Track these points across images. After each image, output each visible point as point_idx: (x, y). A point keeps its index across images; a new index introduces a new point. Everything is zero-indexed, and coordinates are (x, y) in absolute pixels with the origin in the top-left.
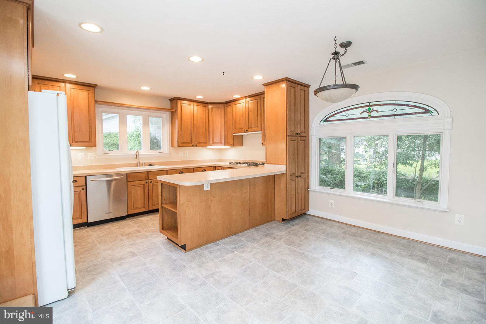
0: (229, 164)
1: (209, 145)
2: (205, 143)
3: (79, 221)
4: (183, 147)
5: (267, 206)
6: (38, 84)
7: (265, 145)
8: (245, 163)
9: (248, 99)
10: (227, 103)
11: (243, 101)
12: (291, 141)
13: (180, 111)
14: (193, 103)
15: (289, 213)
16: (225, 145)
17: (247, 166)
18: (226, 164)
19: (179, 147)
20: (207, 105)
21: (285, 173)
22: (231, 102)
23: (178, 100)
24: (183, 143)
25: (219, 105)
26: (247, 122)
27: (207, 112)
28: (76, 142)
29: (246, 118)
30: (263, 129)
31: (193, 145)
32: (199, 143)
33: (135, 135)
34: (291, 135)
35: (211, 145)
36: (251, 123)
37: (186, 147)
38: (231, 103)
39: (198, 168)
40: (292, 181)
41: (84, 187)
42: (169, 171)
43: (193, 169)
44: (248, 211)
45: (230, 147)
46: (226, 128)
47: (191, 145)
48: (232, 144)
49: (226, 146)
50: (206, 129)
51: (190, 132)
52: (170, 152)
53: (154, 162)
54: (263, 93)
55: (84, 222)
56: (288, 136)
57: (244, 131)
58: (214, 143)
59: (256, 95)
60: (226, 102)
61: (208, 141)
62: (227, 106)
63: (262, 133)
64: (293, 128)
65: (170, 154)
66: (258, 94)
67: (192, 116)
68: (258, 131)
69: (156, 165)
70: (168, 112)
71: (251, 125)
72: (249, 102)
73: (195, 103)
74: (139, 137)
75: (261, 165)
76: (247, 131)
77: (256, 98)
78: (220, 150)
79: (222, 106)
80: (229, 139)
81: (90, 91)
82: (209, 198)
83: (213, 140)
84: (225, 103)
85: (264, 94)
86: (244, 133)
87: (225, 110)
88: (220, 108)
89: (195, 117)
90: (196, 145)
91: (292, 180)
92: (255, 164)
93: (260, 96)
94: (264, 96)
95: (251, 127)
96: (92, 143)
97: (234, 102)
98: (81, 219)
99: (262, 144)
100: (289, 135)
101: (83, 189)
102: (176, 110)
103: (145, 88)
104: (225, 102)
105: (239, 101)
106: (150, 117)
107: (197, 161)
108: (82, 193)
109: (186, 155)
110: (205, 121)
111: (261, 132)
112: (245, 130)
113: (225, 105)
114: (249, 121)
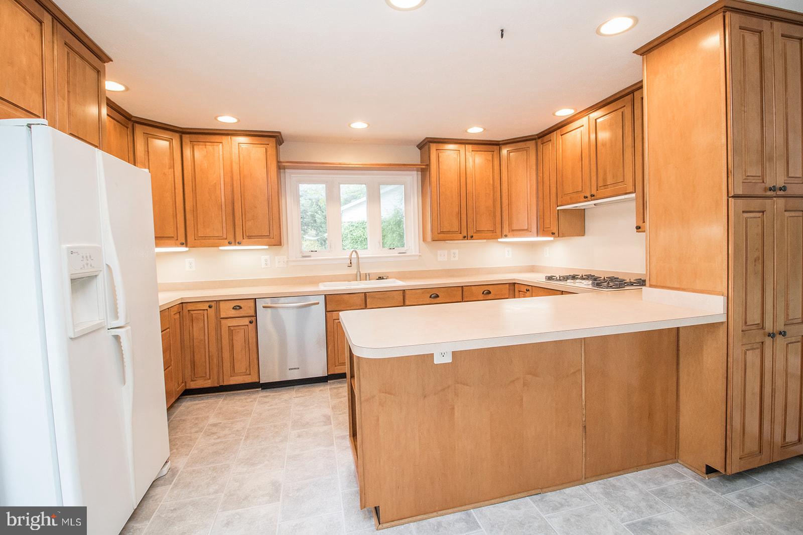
0: (544, 280)
1: (502, 237)
2: (493, 231)
3: (246, 379)
4: (447, 242)
5: (650, 415)
6: (191, 142)
7: (644, 231)
8: (588, 277)
9: (595, 115)
10: (543, 137)
11: (584, 121)
12: (746, 215)
13: (435, 166)
14: (463, 146)
15: (735, 454)
16: (538, 235)
17: (590, 287)
18: (538, 279)
19: (433, 241)
20: (495, 147)
21: (722, 323)
22: (550, 132)
23: (431, 144)
24: (442, 232)
25: (525, 143)
26: (594, 174)
27: (496, 163)
28: (249, 237)
29: (590, 164)
30: (639, 187)
31: (465, 237)
32: (478, 231)
33: (393, 223)
34: (747, 193)
35: (506, 236)
36: (605, 174)
37: (451, 242)
38: (552, 133)
39: (473, 287)
40: (747, 350)
41: (253, 319)
42: (407, 292)
43: (460, 289)
44: (581, 428)
45: (552, 239)
46: (541, 195)
47: (461, 236)
48: (555, 231)
49: (540, 236)
50: (494, 201)
51: (456, 209)
52: (419, 253)
53: (388, 272)
54: (639, 87)
55: (254, 381)
56: (734, 197)
57: (586, 197)
58: (513, 230)
59: (618, 96)
60: (540, 133)
61: (499, 226)
62: (542, 144)
63: (637, 198)
64: (754, 171)
65: (420, 256)
66: (623, 93)
67: (463, 175)
68: (626, 194)
69: (391, 278)
70: (416, 172)
71: (605, 180)
72: (598, 121)
73: (469, 147)
74: (399, 227)
75: (632, 284)
76: (592, 196)
77: (619, 103)
78: (533, 245)
79: (531, 144)
80: (547, 221)
81: (268, 144)
82: (449, 387)
83: (510, 224)
84: (539, 138)
85: (641, 87)
86: (586, 201)
87: (540, 153)
88: (526, 150)
89: (468, 176)
90: (472, 237)
91: (749, 347)
92: (616, 283)
93: (629, 97)
94: (642, 93)
95: (605, 186)
96: (273, 238)
97: (559, 131)
98: (250, 376)
99: (638, 228)
100: (740, 192)
101: (251, 322)
102: (428, 165)
103: (359, 125)
104: (537, 135)
105: (571, 124)
106: (381, 184)
107: (478, 271)
108: (249, 329)
109: (454, 257)
110: (491, 182)
111: (633, 195)
112: (588, 195)
113: (539, 141)
114: (599, 169)
